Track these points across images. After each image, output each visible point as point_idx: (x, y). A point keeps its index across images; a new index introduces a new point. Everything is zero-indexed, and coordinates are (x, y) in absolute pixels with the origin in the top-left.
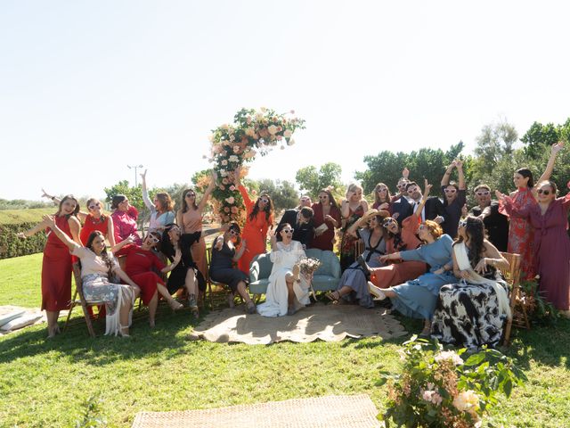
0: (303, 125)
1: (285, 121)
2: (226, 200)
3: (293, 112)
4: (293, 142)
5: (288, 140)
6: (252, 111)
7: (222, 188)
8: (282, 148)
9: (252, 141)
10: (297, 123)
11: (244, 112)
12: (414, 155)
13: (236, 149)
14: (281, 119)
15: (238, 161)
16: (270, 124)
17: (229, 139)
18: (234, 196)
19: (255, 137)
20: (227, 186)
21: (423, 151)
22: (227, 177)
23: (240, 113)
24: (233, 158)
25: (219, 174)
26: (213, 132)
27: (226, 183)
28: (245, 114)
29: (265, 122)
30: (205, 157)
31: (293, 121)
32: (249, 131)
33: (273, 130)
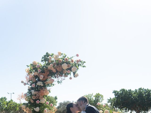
0: (84, 65)
1: (72, 61)
2: (35, 109)
3: (77, 55)
4: (77, 75)
5: (74, 73)
6: (53, 55)
7: (32, 101)
8: (71, 78)
9: (52, 74)
10: (80, 63)
11: (47, 55)
12: (136, 90)
13: (41, 78)
14: (70, 60)
15: (42, 85)
16: (63, 63)
17: (37, 71)
18: (39, 107)
19: (54, 71)
20: (35, 100)
21: (140, 89)
22: (35, 95)
23: (45, 56)
24: (40, 84)
25: (31, 93)
26: (28, 66)
27: (34, 99)
28: (48, 57)
29: (60, 61)
30: (22, 82)
31: (78, 61)
32: (50, 67)
33: (65, 66)
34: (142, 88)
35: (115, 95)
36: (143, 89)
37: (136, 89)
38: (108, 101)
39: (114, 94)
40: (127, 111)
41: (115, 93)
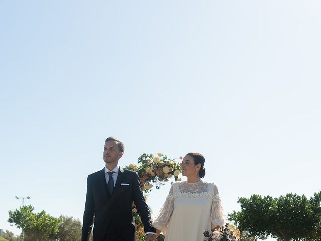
1: (175, 164)
5: (176, 178)
6: (152, 156)
9: (150, 178)
11: (146, 156)
14: (172, 162)
16: (164, 166)
19: (153, 174)
23: (142, 157)
29: (161, 164)
32: (149, 170)
33: (166, 170)
34: (294, 194)
35: (242, 207)
36: (295, 196)
37: (281, 196)
38: (229, 217)
39: (240, 204)
40: (265, 236)
41: (241, 202)
